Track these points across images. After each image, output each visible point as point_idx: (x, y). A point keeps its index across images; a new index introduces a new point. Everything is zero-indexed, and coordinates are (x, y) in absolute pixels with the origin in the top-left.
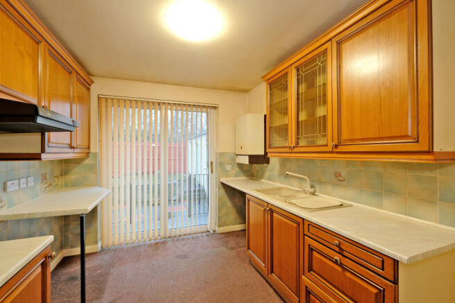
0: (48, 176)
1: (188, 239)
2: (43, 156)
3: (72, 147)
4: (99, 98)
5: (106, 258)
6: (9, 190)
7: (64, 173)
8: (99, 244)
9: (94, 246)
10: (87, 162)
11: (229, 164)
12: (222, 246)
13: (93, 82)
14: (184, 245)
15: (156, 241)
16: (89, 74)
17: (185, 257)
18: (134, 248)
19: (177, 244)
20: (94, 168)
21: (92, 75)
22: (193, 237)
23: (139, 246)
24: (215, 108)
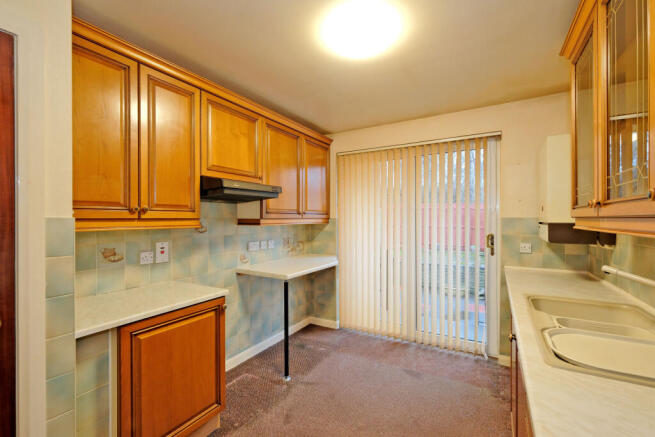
0: (291, 241)
1: (441, 353)
2: (262, 221)
3: (299, 214)
4: (338, 157)
5: (335, 338)
6: (251, 249)
7: (310, 239)
8: (338, 322)
9: (331, 322)
10: (328, 228)
11: (525, 240)
12: (490, 386)
13: (332, 141)
14: (429, 360)
15: (397, 340)
16: (323, 133)
17: (417, 375)
18: (368, 338)
19: (420, 354)
20: (332, 236)
21: (329, 133)
22: (452, 355)
23: (375, 339)
24: (498, 137)
